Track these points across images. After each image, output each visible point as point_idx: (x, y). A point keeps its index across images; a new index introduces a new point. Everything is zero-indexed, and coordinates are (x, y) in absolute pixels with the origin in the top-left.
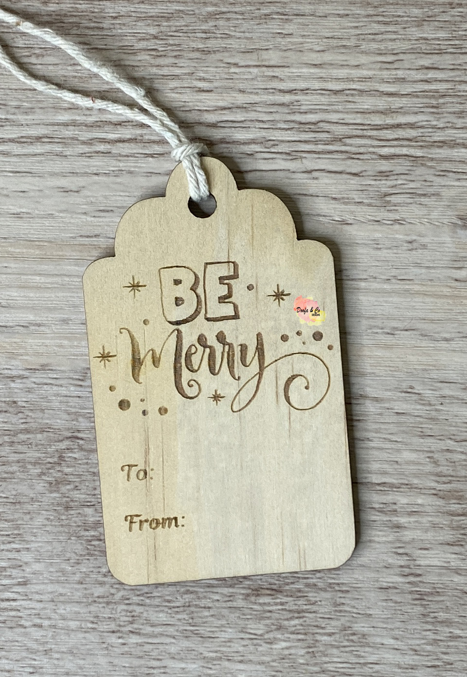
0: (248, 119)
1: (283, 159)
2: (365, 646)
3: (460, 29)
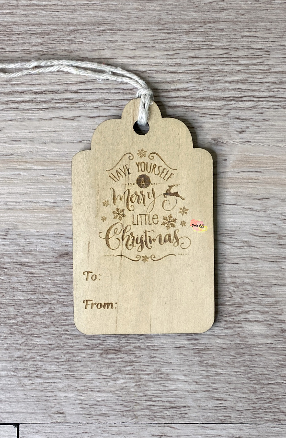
0: (95, 88)
1: (114, 110)
2: (168, 381)
3: (210, 36)
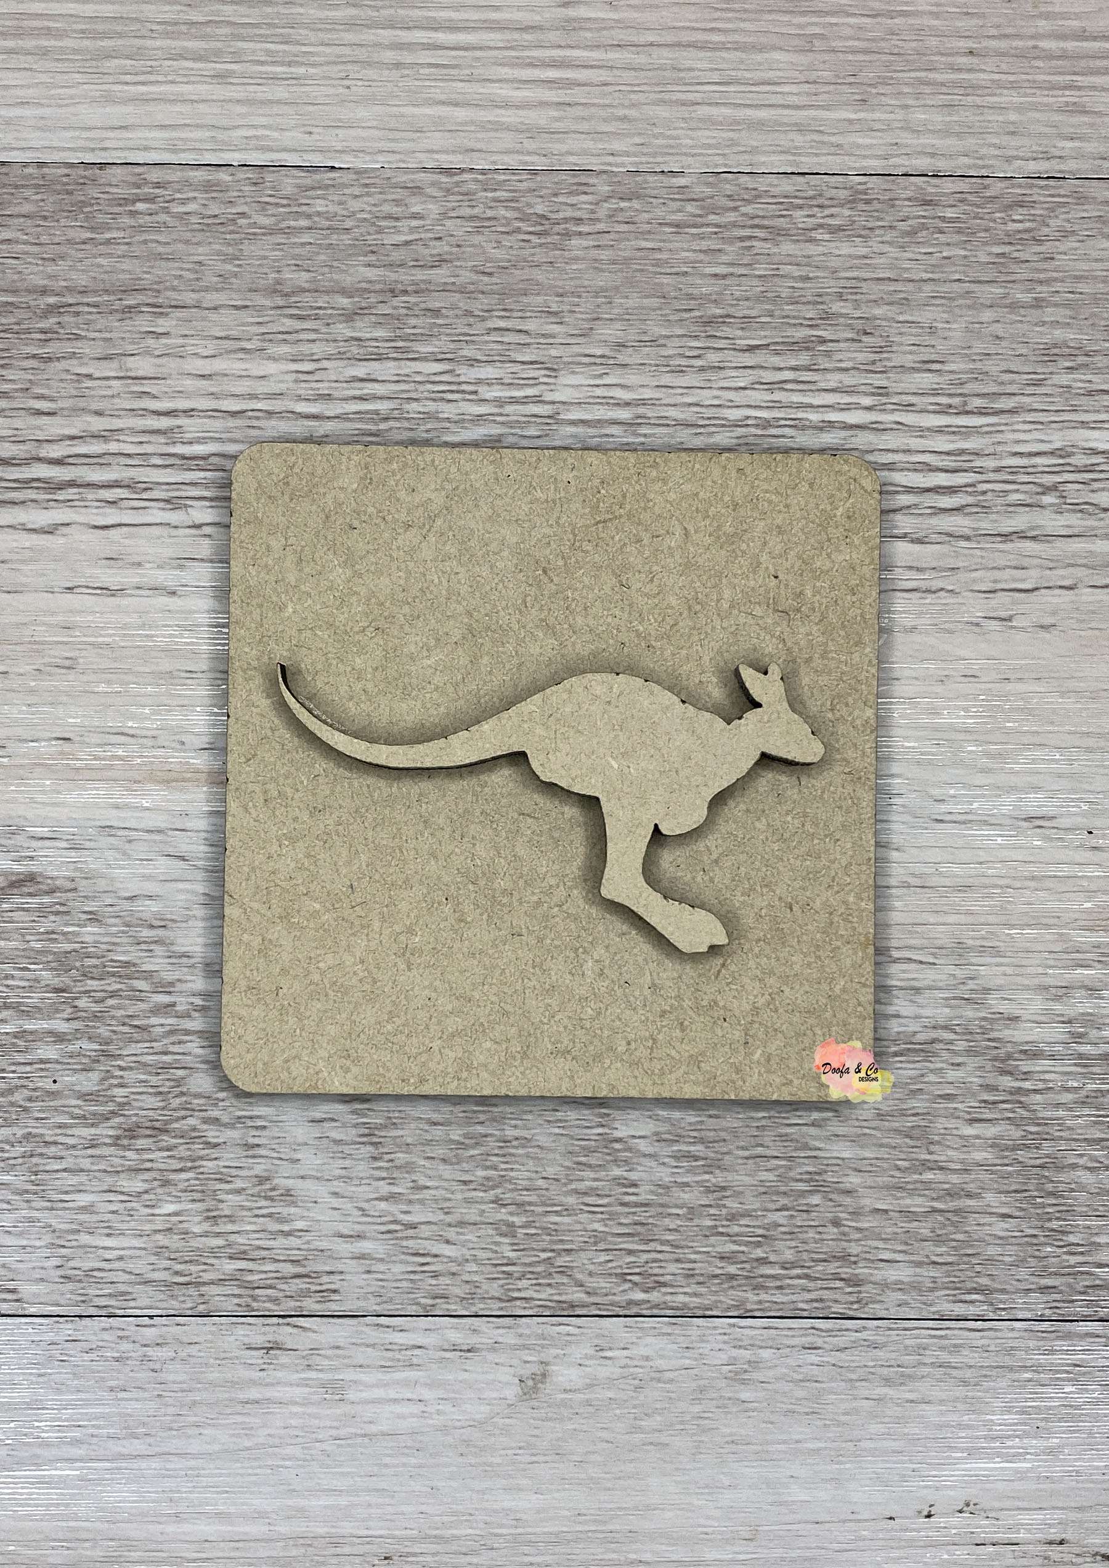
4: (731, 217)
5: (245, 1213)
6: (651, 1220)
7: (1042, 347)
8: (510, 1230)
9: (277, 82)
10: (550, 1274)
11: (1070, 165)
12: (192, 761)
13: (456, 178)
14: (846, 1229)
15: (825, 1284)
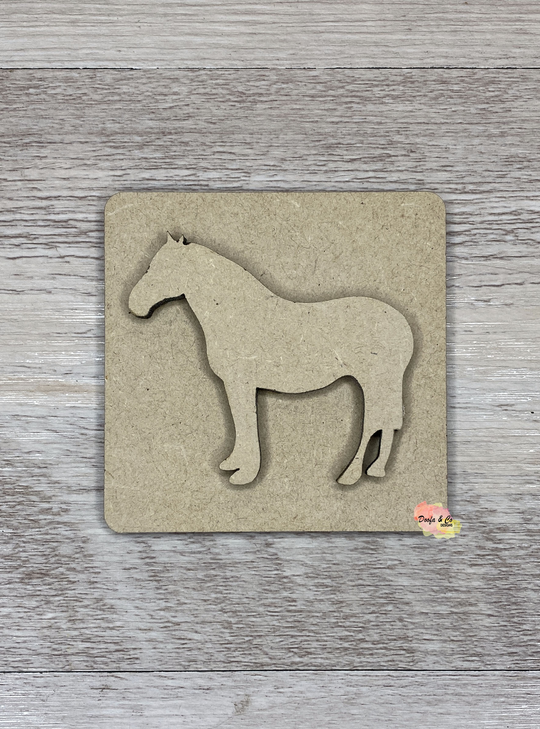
4: (341, 91)
5: (90, 618)
6: (303, 620)
7: (505, 157)
8: (229, 625)
9: (101, 24)
10: (250, 648)
11: (519, 62)
12: (60, 380)
13: (197, 73)
14: (406, 623)
15: (395, 652)
